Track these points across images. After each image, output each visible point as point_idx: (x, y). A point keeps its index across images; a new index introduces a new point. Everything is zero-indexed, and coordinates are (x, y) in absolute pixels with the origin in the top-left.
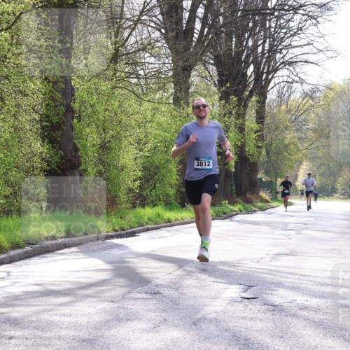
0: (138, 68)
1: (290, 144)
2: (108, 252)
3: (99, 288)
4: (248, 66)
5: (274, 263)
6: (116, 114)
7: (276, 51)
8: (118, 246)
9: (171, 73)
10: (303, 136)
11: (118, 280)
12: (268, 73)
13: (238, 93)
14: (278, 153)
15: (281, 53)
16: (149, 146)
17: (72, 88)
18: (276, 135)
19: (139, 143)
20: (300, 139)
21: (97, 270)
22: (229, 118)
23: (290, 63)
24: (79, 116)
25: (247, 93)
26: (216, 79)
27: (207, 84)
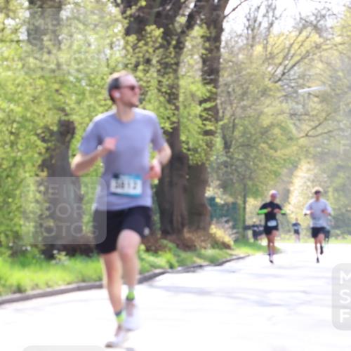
1: (272, 125)
18: (244, 108)
20: (293, 115)
22: (146, 71)
25: (183, 20)
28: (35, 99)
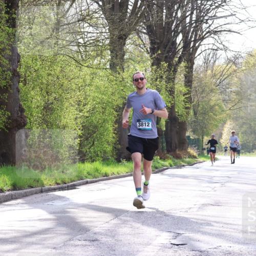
0: (78, 37)
1: (215, 105)
2: (50, 203)
3: (42, 236)
4: (178, 35)
5: (200, 213)
6: (58, 78)
7: (202, 21)
8: (60, 198)
9: (108, 42)
10: (227, 98)
11: (59, 228)
12: (195, 41)
13: (168, 59)
14: (204, 114)
15: (207, 23)
16: (88, 107)
17: (19, 55)
18: (203, 97)
19: (79, 105)
20: (224, 100)
21: (40, 220)
22: (160, 81)
23: (215, 32)
24: (25, 80)
25: (177, 59)
26: (148, 46)
27: (140, 51)
28: (113, 94)
